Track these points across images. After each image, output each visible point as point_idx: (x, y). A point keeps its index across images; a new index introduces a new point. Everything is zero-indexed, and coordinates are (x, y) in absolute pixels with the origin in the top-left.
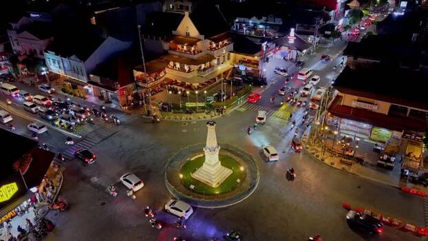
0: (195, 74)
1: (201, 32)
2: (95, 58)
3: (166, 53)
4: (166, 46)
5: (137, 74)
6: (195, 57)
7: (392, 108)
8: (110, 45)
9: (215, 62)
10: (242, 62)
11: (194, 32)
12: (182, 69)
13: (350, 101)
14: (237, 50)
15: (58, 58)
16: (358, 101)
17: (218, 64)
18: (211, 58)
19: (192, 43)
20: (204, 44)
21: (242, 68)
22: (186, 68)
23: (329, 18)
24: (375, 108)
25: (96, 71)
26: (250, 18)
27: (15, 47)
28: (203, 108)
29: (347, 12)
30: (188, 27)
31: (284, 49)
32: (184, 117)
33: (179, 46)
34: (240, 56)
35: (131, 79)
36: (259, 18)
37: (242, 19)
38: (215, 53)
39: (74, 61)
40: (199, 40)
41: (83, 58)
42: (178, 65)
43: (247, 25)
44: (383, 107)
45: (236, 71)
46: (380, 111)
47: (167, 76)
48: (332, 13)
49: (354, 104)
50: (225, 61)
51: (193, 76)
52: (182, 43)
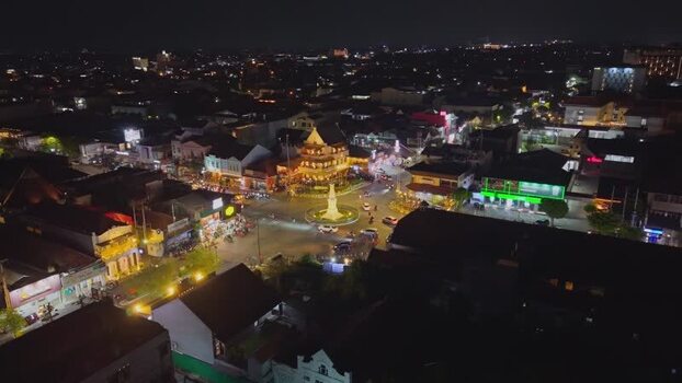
0: (320, 170)
1: (325, 142)
2: (250, 158)
3: (299, 156)
4: (299, 151)
5: (280, 168)
6: (321, 158)
7: (442, 183)
8: (259, 150)
9: (335, 162)
10: (356, 164)
11: (320, 141)
12: (311, 167)
13: (419, 179)
14: (351, 155)
15: (219, 160)
16: (423, 179)
17: (338, 164)
18: (332, 159)
19: (319, 148)
20: (327, 150)
21: (356, 168)
22: (313, 165)
23: (439, 133)
24: (431, 183)
25: (250, 167)
26: (368, 134)
27: (176, 154)
29: (461, 129)
30: (315, 137)
31: (393, 157)
32: (314, 196)
33: (308, 151)
34: (355, 159)
35: (275, 172)
36: (376, 134)
37: (361, 135)
38: (335, 156)
39: (233, 161)
40: (323, 146)
41: (240, 158)
42: (307, 163)
43: (366, 140)
44: (436, 182)
45: (351, 170)
46: (435, 184)
47: (299, 172)
48: (441, 129)
49: (422, 182)
50: (343, 162)
52: (310, 148)
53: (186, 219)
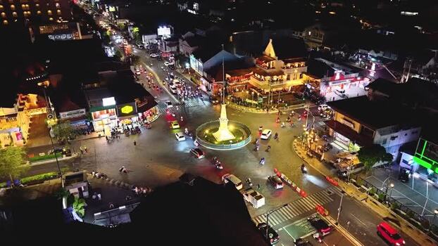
0: (266, 83)
1: (276, 55)
2: (212, 62)
3: (253, 65)
4: (255, 61)
5: (228, 76)
6: (268, 71)
9: (285, 77)
11: (273, 55)
13: (340, 118)
15: (195, 59)
16: (345, 119)
17: (288, 79)
18: (280, 73)
20: (278, 63)
24: (352, 127)
25: (207, 71)
27: (181, 50)
28: (257, 105)
30: (270, 50)
31: (367, 80)
32: (240, 108)
35: (224, 78)
36: (376, 52)
37: (364, 51)
38: (285, 71)
39: (200, 62)
40: (274, 60)
41: (203, 61)
42: (259, 76)
44: (357, 127)
46: (355, 129)
47: (249, 81)
49: (342, 121)
50: (296, 79)
51: (265, 84)
53: (84, 110)
